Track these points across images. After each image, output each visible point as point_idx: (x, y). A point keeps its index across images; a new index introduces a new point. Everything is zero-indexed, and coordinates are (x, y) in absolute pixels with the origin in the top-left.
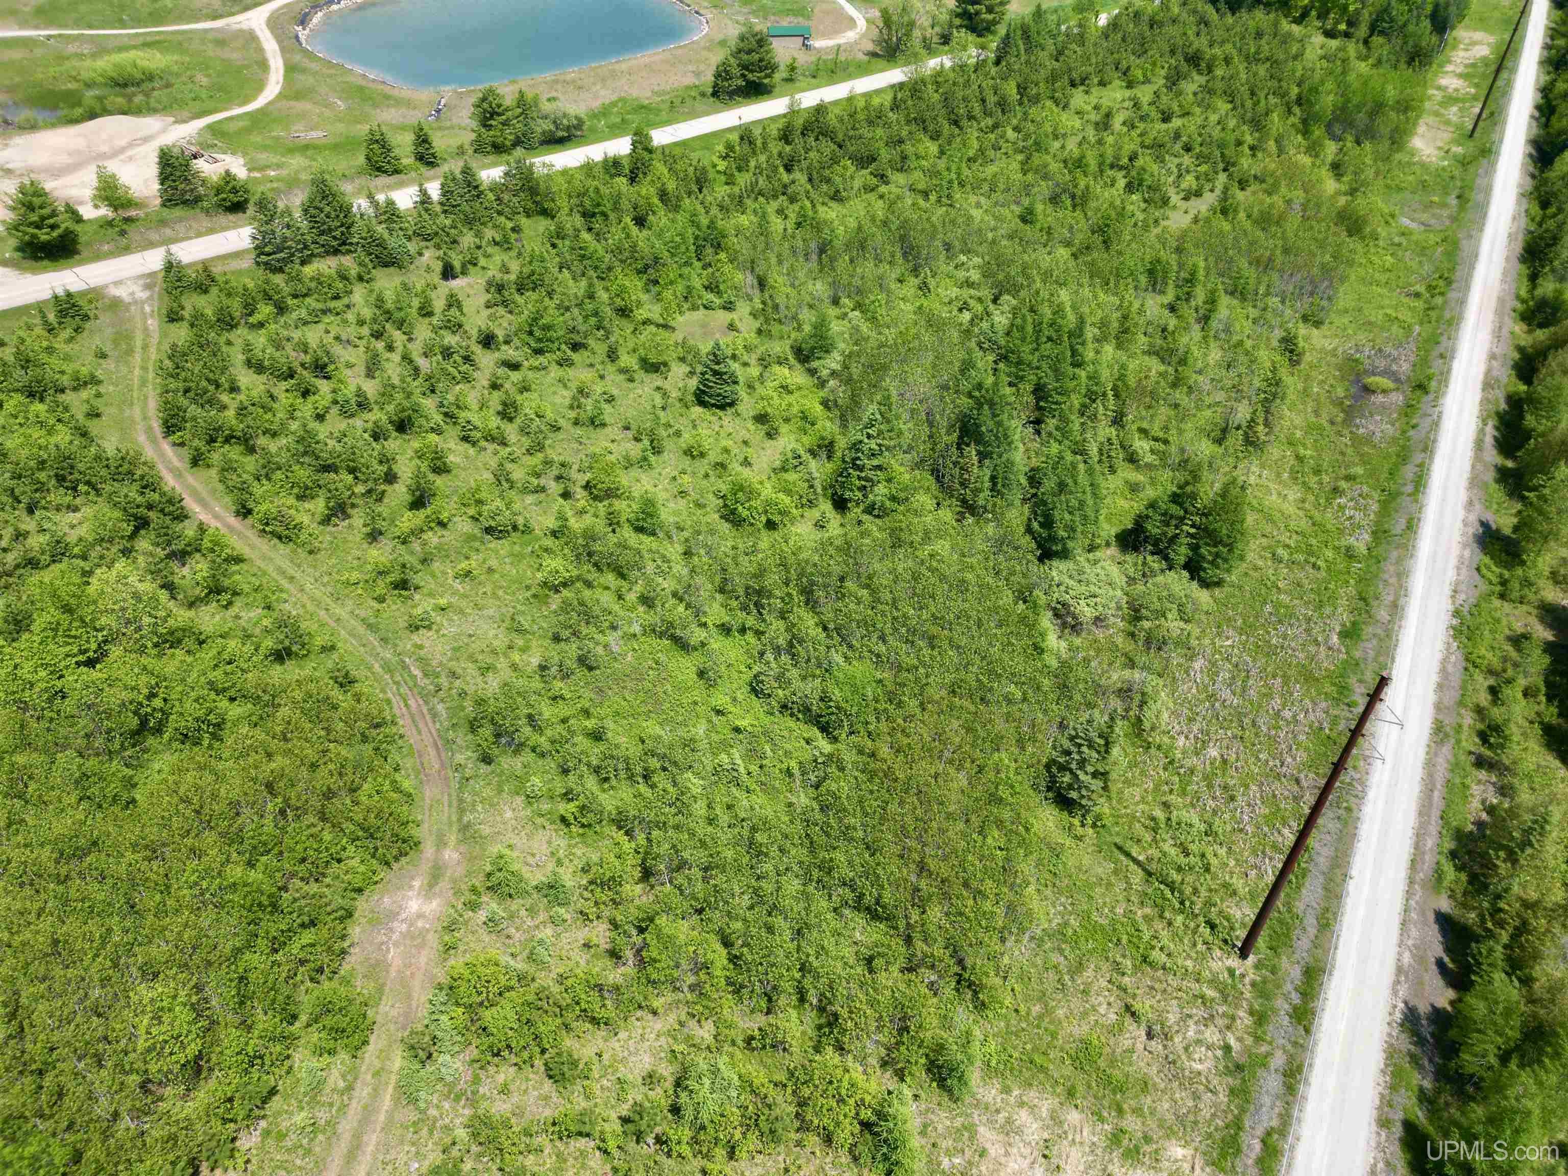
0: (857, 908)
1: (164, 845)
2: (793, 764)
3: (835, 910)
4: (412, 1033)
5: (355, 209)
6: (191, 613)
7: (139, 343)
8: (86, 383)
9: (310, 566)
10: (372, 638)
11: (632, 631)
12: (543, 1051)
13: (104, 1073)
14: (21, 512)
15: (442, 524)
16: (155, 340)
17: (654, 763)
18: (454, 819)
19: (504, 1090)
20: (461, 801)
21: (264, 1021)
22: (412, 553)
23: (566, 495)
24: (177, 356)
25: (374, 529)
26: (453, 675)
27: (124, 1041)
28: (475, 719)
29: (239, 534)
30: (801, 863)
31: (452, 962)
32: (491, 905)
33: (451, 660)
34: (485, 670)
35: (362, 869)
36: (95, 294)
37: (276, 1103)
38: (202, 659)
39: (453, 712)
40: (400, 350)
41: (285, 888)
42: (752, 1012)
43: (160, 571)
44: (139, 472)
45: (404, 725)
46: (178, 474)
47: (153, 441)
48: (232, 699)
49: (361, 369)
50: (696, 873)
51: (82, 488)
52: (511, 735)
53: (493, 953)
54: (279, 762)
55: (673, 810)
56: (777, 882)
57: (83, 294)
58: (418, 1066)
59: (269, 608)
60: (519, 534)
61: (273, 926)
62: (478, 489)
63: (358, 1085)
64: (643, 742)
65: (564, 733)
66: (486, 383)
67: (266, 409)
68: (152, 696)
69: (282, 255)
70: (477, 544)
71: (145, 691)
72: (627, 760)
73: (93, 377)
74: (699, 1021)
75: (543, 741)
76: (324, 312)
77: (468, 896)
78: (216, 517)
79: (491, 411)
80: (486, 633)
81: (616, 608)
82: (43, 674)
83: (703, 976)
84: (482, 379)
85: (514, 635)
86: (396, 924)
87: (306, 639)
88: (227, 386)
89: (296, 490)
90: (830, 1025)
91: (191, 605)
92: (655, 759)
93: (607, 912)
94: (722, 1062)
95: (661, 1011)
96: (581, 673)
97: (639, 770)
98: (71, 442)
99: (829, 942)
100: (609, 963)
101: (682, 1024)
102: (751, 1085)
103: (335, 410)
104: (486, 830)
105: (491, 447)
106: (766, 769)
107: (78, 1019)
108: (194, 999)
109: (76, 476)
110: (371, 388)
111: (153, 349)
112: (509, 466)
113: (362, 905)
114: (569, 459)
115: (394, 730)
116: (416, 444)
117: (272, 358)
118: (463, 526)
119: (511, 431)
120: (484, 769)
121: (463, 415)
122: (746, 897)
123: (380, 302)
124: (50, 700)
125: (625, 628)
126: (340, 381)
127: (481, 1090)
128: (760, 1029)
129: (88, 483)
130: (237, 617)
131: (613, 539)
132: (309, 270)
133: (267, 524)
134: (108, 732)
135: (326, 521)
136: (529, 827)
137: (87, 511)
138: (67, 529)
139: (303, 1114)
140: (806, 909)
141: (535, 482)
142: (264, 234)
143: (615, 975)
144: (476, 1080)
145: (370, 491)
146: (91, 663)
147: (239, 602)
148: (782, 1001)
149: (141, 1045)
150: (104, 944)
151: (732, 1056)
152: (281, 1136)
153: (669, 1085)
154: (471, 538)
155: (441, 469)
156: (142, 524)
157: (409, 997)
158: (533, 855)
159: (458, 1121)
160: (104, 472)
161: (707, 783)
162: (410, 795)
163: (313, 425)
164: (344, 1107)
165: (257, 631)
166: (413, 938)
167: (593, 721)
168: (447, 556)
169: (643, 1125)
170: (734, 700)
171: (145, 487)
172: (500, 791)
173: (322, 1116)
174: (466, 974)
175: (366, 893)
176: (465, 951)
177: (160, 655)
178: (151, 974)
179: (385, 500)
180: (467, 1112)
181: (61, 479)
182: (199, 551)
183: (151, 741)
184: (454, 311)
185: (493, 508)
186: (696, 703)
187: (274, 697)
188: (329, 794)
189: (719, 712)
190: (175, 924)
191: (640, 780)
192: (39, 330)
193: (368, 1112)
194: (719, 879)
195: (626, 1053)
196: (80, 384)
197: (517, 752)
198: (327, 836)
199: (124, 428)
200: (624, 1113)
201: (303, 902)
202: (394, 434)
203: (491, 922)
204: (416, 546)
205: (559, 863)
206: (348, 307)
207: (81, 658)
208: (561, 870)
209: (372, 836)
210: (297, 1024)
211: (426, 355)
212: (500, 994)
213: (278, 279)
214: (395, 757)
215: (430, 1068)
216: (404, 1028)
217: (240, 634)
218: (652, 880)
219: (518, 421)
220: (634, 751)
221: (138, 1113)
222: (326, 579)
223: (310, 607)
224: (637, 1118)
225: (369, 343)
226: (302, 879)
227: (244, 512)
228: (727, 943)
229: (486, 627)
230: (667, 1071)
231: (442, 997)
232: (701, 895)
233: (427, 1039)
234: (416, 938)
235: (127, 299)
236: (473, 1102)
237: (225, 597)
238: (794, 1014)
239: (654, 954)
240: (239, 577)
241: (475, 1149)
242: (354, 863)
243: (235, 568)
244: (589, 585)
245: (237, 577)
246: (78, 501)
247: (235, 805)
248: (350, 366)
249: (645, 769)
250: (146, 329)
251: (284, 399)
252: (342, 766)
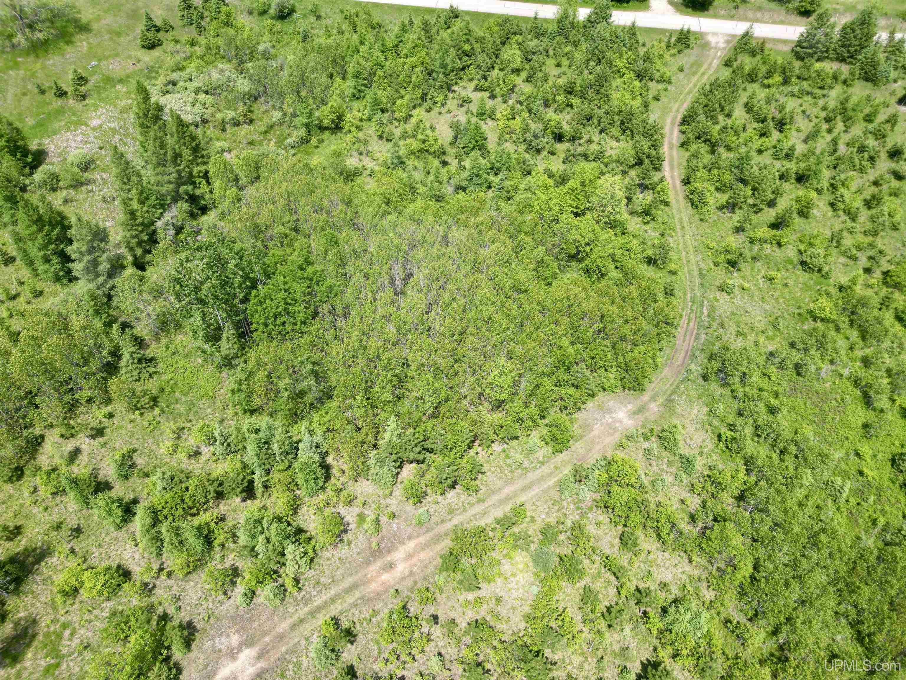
0: (852, 625)
1: (549, 310)
2: (882, 521)
3: (836, 613)
4: (581, 465)
5: (875, 38)
6: (629, 217)
7: (702, 70)
8: (664, 81)
9: (696, 227)
10: (697, 281)
11: (842, 371)
12: (625, 526)
13: (472, 379)
14: (597, 131)
15: (779, 245)
16: (710, 72)
17: (793, 449)
18: (669, 392)
19: (598, 524)
20: (678, 387)
21: (533, 409)
22: (751, 250)
23: (867, 271)
24: (715, 85)
25: (741, 226)
26: (722, 325)
27: (485, 373)
28: (715, 354)
29: (676, 192)
30: (837, 571)
31: (618, 452)
32: (654, 444)
33: (727, 317)
34: (740, 334)
35: (612, 381)
36: (700, 36)
37: (514, 443)
38: (618, 241)
39: (709, 343)
40: (834, 135)
41: (577, 364)
42: (741, 611)
43: (631, 189)
44: (655, 137)
45: (680, 332)
46: (671, 148)
47: (673, 124)
48: (617, 268)
49: (803, 136)
50: (769, 521)
51: (628, 132)
52: (727, 375)
53: (638, 465)
54: (614, 309)
55: (783, 481)
56: (813, 567)
57: (695, 33)
58: (573, 481)
59: (662, 235)
60: (819, 275)
61: (563, 376)
62: (816, 237)
63: (547, 465)
64: (796, 433)
65: (755, 396)
66: (872, 178)
67: (737, 133)
68: (588, 244)
69: (810, 51)
70: (790, 267)
71: (587, 240)
72: (778, 435)
73: (670, 79)
74: (709, 586)
75: (740, 391)
76: (808, 93)
77: (646, 431)
78: (672, 177)
79: (862, 197)
80: (755, 316)
81: (843, 352)
82: (557, 208)
83: (729, 569)
84: (872, 175)
85: (770, 327)
86: (607, 416)
87: (667, 261)
88: (726, 112)
89: (718, 184)
90: (779, 659)
91: (632, 213)
92: (796, 448)
93: (704, 496)
94: (705, 615)
95: (694, 563)
96: (791, 372)
97: (781, 446)
98: (638, 108)
99: (816, 625)
100: (687, 519)
101: (699, 579)
102: (711, 640)
103: (770, 152)
104: (679, 409)
105: (844, 217)
106: (860, 508)
107: (478, 352)
108: (517, 378)
109: (630, 125)
110: (800, 148)
111: (706, 77)
112: (845, 234)
113: (601, 396)
114: (888, 251)
115: (673, 331)
116: (800, 193)
117: (760, 108)
118: (791, 252)
119: (864, 215)
120: (701, 381)
121: (842, 190)
122: (787, 558)
123: (844, 102)
124: (552, 221)
125: (839, 368)
126: (786, 137)
127: (589, 515)
128: (738, 622)
129: (631, 131)
130: (646, 231)
131: (876, 313)
132: (818, 66)
133: (692, 194)
134: (562, 249)
135: (721, 208)
136: (699, 426)
137: (622, 144)
138: (608, 149)
139: (521, 456)
140: (818, 596)
141: (854, 252)
142: (809, 34)
143: (684, 525)
144: (590, 509)
145: (754, 205)
146: (576, 215)
147: (652, 224)
148: (763, 622)
149: (490, 380)
150: (503, 332)
151: (712, 618)
152: (507, 457)
153: (671, 597)
154: (790, 262)
155: (803, 213)
156: (639, 163)
157: (590, 450)
158: (691, 439)
159: (571, 517)
160: (641, 129)
161: (816, 484)
162: (657, 366)
163: (753, 154)
164: (535, 468)
165: (649, 243)
166: (611, 428)
167: (777, 402)
168: (768, 263)
169: (644, 600)
170: (875, 456)
171: (652, 146)
172: (699, 398)
173: (526, 464)
174: (620, 463)
175: (606, 393)
176: (627, 453)
177: (603, 229)
178: (510, 356)
179: (759, 215)
180: (577, 517)
181: (622, 123)
182: (653, 190)
183: (574, 264)
184: (888, 126)
185: (816, 252)
186: (847, 438)
187: (633, 278)
188: (623, 339)
189: (857, 454)
190: (530, 344)
191: (778, 451)
192: (663, 45)
193: (542, 479)
194: (780, 536)
195: (662, 564)
196: (662, 80)
197: (722, 385)
198: (609, 356)
199: (665, 112)
200: (640, 587)
201: (579, 375)
202: (793, 181)
203: (648, 452)
204: (756, 248)
205: (701, 454)
206: (824, 96)
207: (575, 210)
208: (699, 458)
209: (627, 371)
210: (543, 421)
211: (848, 145)
212: (628, 485)
213: (797, 64)
214: (664, 343)
215: (576, 486)
216: (579, 460)
217: (641, 240)
218: (742, 503)
219: (874, 211)
220: (787, 434)
221: (473, 404)
222: (698, 237)
223: (681, 247)
224: (644, 595)
225: (820, 122)
226: (586, 366)
227: (686, 182)
228: (756, 567)
229: (759, 313)
230: (675, 591)
231: (603, 463)
232: (762, 534)
233: (584, 473)
234: (611, 429)
235: (713, 44)
236: (583, 515)
237: (648, 218)
238: (763, 635)
239: (713, 536)
240: (660, 213)
241: (569, 533)
242: (612, 376)
243: (662, 207)
244: (838, 329)
245: (660, 212)
246: (622, 138)
247: (585, 314)
248: (798, 130)
249: (785, 448)
250: (710, 64)
251: (750, 132)
252: (638, 330)
